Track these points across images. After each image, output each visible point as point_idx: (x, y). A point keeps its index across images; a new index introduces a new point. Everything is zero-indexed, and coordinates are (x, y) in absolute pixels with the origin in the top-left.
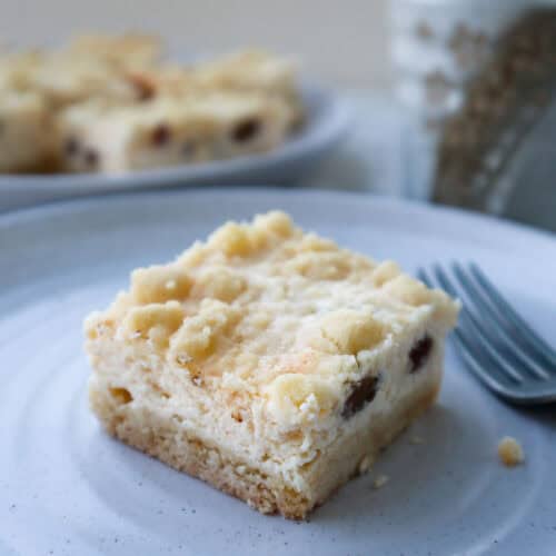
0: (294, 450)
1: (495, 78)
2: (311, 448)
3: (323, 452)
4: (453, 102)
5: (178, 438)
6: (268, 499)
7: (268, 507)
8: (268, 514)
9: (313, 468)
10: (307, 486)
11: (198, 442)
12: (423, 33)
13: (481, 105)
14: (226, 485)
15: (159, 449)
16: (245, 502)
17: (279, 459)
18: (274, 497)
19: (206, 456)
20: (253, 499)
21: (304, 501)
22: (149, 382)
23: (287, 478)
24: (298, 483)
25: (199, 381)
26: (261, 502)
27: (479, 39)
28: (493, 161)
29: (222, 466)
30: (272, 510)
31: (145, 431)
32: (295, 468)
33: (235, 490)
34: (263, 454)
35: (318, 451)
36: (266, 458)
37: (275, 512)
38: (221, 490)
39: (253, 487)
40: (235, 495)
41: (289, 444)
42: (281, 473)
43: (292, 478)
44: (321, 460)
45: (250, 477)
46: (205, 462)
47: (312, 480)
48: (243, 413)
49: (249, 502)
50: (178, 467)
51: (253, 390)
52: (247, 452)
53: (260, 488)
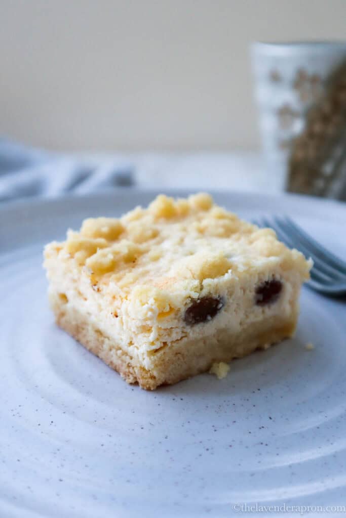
0: (145, 340)
1: (327, 108)
2: (158, 339)
3: (169, 345)
4: (298, 127)
5: (90, 328)
6: (132, 374)
7: (131, 379)
8: (131, 384)
9: (159, 354)
10: (153, 366)
11: (99, 332)
12: (275, 78)
13: (318, 128)
14: (112, 363)
15: (80, 336)
16: (119, 374)
17: (138, 346)
18: (135, 372)
19: (103, 342)
20: (125, 374)
21: (153, 377)
22: (76, 289)
23: (141, 359)
24: (147, 363)
25: (96, 288)
26: (129, 376)
27: (314, 80)
28: (328, 169)
29: (110, 350)
30: (133, 382)
31: (74, 323)
32: (146, 352)
33: (116, 367)
34: (128, 341)
35: (165, 344)
36: (131, 343)
37: (136, 383)
38: (108, 365)
39: (125, 365)
40: (116, 370)
41: (143, 334)
42: (138, 355)
43: (144, 359)
44: (166, 350)
45: (124, 357)
46: (102, 347)
47: (157, 362)
48: (118, 311)
49: (122, 374)
50: (88, 348)
51: (123, 295)
52: (121, 339)
53: (129, 366)
